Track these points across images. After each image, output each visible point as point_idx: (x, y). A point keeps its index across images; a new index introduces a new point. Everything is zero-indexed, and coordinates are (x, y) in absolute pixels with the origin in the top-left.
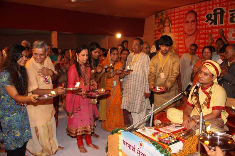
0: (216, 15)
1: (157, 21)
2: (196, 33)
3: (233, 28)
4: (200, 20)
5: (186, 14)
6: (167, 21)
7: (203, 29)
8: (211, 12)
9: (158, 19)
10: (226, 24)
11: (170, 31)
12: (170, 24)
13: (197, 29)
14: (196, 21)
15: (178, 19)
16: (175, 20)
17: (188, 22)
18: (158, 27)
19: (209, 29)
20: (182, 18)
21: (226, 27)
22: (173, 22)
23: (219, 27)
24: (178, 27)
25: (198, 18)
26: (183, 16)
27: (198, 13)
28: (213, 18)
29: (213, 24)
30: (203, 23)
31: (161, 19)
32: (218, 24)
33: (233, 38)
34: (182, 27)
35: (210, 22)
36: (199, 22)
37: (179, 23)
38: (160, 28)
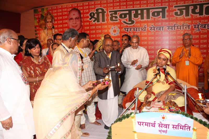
0: (98, 14)
1: (37, 17)
4: (84, 17)
5: (70, 11)
6: (49, 17)
7: (87, 26)
8: (93, 11)
9: (38, 15)
10: (107, 22)
11: (53, 27)
12: (52, 20)
13: (81, 25)
14: (79, 18)
15: (62, 16)
16: (57, 16)
17: (72, 19)
18: (38, 22)
19: (93, 25)
20: (65, 15)
21: (108, 24)
22: (56, 18)
23: (101, 25)
24: (62, 24)
26: (66, 13)
27: (82, 11)
28: (96, 16)
30: (87, 20)
31: (41, 15)
32: (101, 21)
33: (114, 33)
34: (66, 23)
35: (93, 19)
36: (83, 19)
37: (62, 20)
38: (41, 24)
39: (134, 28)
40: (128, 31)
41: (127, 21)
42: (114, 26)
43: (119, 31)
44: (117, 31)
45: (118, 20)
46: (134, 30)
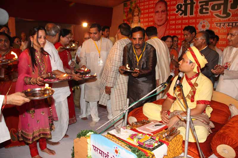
0: (186, 5)
1: (126, 10)
2: (166, 23)
3: (202, 19)
4: (170, 10)
5: (156, 4)
6: (137, 10)
7: (173, 20)
8: (181, 2)
9: (127, 8)
10: (196, 15)
11: (139, 21)
12: (139, 14)
13: (167, 20)
14: (166, 11)
15: (149, 8)
16: (144, 9)
17: (158, 12)
18: (126, 16)
19: (179, 19)
20: (152, 8)
21: (196, 18)
22: (142, 12)
23: (189, 18)
24: (148, 17)
25: (168, 9)
26: (152, 5)
27: (168, 3)
28: (183, 9)
29: (183, 15)
30: (173, 13)
31: (130, 8)
32: (189, 14)
33: (202, 29)
34: (152, 17)
35: (180, 12)
36: (169, 12)
37: (148, 13)
38: (129, 18)
39: (229, 23)
40: (220, 27)
41: (220, 13)
42: (204, 21)
43: (209, 26)
44: (206, 26)
45: (209, 13)
46: (229, 25)
